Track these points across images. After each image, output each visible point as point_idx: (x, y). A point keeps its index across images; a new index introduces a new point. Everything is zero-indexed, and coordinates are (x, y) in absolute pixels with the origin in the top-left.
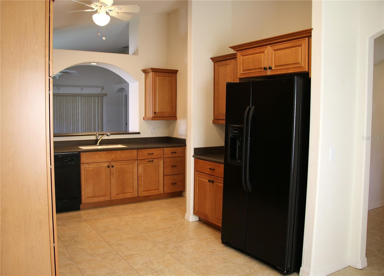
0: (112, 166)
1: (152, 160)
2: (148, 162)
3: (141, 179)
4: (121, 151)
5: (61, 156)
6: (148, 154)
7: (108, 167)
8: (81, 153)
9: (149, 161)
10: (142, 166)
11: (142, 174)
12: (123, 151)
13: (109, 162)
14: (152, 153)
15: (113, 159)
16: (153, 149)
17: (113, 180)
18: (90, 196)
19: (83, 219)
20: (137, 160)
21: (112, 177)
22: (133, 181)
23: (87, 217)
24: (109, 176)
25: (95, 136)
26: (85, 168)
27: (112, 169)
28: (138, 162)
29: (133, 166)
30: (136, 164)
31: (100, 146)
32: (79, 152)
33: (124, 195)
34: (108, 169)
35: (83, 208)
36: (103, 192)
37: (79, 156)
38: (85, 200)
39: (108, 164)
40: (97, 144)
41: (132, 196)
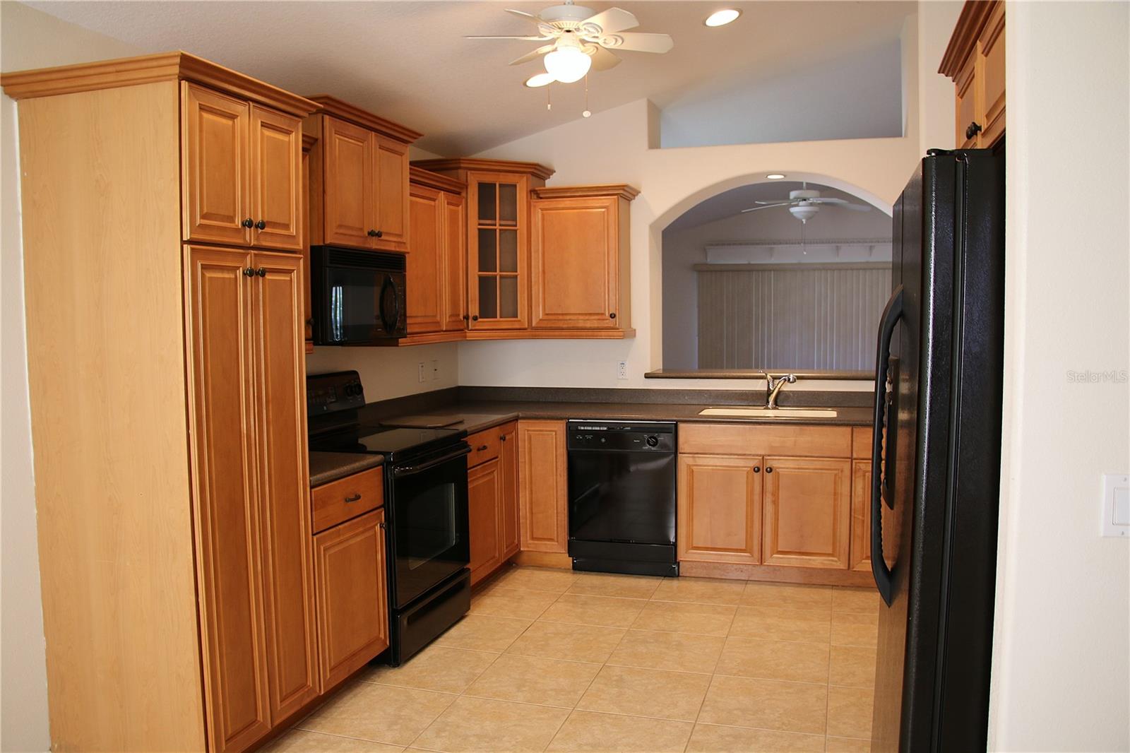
0: (767, 469)
3: (860, 517)
4: (798, 427)
5: (605, 429)
7: (757, 470)
8: (681, 426)
10: (864, 479)
11: (864, 502)
13: (761, 458)
15: (771, 448)
17: (769, 508)
18: (700, 545)
19: (647, 600)
20: (850, 460)
21: (769, 499)
22: (835, 519)
23: (664, 599)
24: (757, 498)
25: (766, 381)
26: (689, 466)
27: (769, 477)
28: (854, 467)
29: (836, 475)
30: (847, 472)
31: (773, 409)
32: (677, 421)
33: (803, 559)
34: (757, 476)
35: (688, 575)
36: (739, 540)
37: (674, 431)
38: (686, 553)
39: (756, 461)
40: (768, 402)
41: (831, 564)
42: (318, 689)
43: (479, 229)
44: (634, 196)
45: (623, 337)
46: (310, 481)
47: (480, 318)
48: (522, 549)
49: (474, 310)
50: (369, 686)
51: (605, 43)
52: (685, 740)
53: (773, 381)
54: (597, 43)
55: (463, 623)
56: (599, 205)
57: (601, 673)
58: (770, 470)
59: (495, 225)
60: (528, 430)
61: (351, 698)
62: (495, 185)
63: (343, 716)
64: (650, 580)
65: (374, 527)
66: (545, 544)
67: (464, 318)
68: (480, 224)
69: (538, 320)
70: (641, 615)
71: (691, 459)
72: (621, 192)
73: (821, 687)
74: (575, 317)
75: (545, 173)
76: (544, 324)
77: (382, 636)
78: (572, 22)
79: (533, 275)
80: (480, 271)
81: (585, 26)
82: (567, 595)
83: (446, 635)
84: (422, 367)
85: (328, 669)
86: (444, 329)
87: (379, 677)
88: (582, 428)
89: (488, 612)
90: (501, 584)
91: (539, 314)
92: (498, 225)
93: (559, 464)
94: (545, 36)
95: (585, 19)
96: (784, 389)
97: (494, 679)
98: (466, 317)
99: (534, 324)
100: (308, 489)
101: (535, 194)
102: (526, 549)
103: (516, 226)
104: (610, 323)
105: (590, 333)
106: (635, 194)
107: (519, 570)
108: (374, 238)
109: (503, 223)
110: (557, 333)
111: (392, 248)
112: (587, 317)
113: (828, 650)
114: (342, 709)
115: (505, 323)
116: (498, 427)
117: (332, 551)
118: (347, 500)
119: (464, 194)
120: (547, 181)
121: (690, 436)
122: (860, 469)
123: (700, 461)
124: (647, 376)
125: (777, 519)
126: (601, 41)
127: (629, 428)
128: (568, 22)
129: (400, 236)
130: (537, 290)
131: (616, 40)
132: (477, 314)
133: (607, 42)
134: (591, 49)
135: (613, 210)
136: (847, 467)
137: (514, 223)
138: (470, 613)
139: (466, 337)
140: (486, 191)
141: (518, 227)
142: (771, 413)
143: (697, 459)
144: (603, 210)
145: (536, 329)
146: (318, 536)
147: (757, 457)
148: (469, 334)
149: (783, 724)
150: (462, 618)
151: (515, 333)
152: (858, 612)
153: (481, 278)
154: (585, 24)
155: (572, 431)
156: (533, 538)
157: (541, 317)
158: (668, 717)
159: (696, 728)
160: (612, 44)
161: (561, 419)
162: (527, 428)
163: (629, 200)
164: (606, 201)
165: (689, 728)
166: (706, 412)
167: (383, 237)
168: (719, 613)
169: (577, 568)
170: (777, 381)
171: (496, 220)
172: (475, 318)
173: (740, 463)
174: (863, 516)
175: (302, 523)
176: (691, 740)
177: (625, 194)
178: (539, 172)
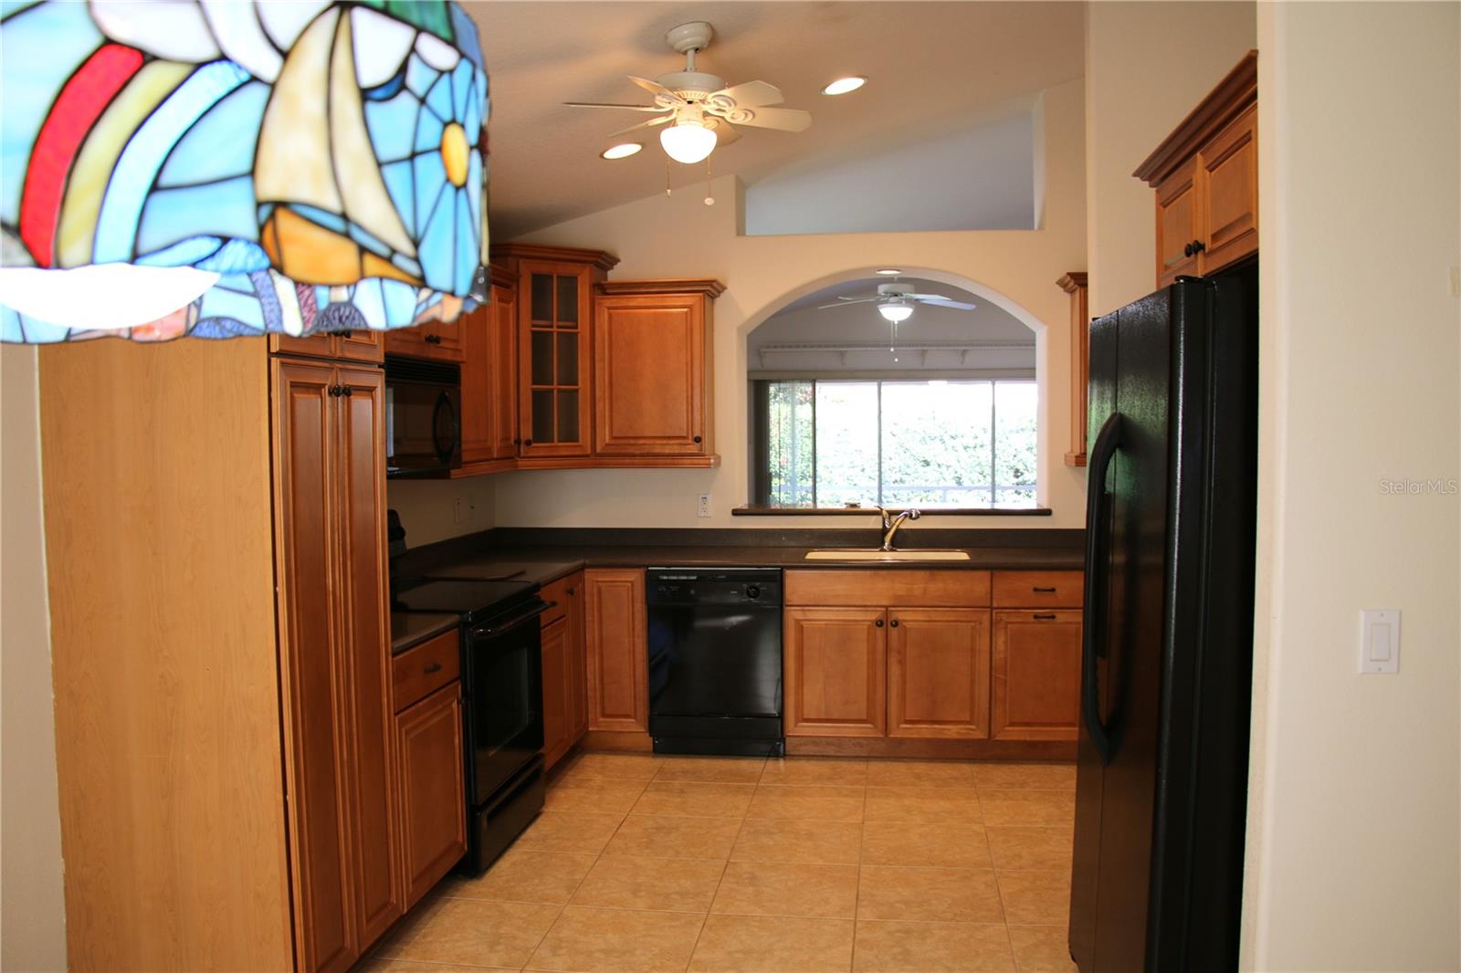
0: (891, 624)
1: (1050, 615)
2: (1033, 620)
3: (1002, 677)
4: (928, 573)
5: (695, 578)
6: (1036, 590)
7: (880, 624)
8: (788, 572)
9: (1036, 617)
10: (1006, 632)
11: (1006, 659)
12: (937, 572)
13: (883, 609)
14: (1049, 587)
15: (897, 597)
16: (1055, 574)
17: (895, 670)
18: (813, 716)
19: (755, 784)
20: (989, 609)
21: (893, 659)
22: (972, 682)
23: (775, 782)
24: (880, 657)
25: (880, 518)
26: (797, 621)
27: (894, 632)
28: (994, 617)
29: (973, 628)
30: (986, 624)
31: (891, 550)
32: (783, 568)
33: (935, 728)
34: (880, 632)
35: (796, 753)
36: (860, 709)
37: (778, 579)
38: (796, 726)
39: (879, 613)
40: (883, 543)
41: (968, 733)
42: (401, 905)
43: (533, 332)
44: (719, 292)
45: (708, 466)
46: (392, 648)
47: (535, 442)
48: (590, 729)
49: (527, 433)
50: (447, 902)
51: (732, 118)
52: (850, 939)
53: (889, 518)
54: (723, 118)
55: (540, 821)
56: (678, 305)
57: (727, 871)
58: (896, 624)
59: (552, 327)
60: (597, 582)
61: (431, 918)
62: (552, 277)
63: (429, 939)
64: (752, 761)
65: (450, 704)
66: (620, 722)
67: (515, 442)
68: (533, 326)
69: (603, 445)
70: (754, 802)
71: (800, 613)
72: (709, 288)
73: (987, 872)
74: (651, 442)
75: (609, 263)
76: (611, 450)
77: (460, 839)
78: (698, 93)
79: (597, 389)
80: (534, 383)
81: (716, 99)
82: (655, 784)
83: (524, 837)
84: (459, 503)
85: (411, 881)
86: (495, 456)
87: (457, 890)
88: (665, 578)
89: (566, 807)
90: (570, 773)
91: (604, 436)
92: (555, 326)
93: (636, 623)
94: (662, 108)
95: (717, 90)
96: (902, 527)
97: (600, 885)
98: (518, 442)
99: (599, 450)
100: (390, 657)
101: (602, 289)
102: (595, 729)
103: (576, 328)
104: (694, 448)
105: (668, 461)
106: (720, 289)
107: (587, 756)
108: (431, 345)
109: (561, 324)
110: (627, 461)
111: (448, 356)
112: (665, 442)
113: (983, 831)
114: (423, 931)
115: (564, 448)
116: (565, 579)
117: (412, 735)
118: (427, 671)
119: (514, 288)
120: (610, 273)
121: (798, 585)
122: (1001, 620)
123: (811, 616)
124: (736, 513)
125: (904, 682)
126: (727, 116)
127: (724, 577)
128: (694, 92)
129: (456, 341)
130: (603, 408)
131: (746, 115)
132: (531, 437)
133: (734, 116)
134: (711, 122)
135: (697, 309)
136: (986, 618)
137: (574, 324)
138: (544, 809)
139: (517, 466)
140: (540, 284)
141: (579, 330)
142: (888, 557)
143: (807, 613)
144: (686, 310)
145: (601, 455)
146: (400, 716)
147: (879, 609)
148: (521, 462)
149: (955, 914)
150: (537, 815)
151: (575, 461)
152: (1007, 788)
153: (535, 392)
154: (714, 97)
155: (652, 581)
156: (604, 715)
157: (607, 441)
158: (822, 915)
159: (859, 925)
160: (740, 119)
161: (639, 567)
162: (595, 579)
163: (713, 297)
164: (689, 299)
165: (850, 926)
166: (812, 556)
167: (442, 344)
168: (846, 796)
169: (658, 751)
170: (894, 518)
171: (552, 319)
172: (528, 443)
173: (860, 616)
174: (1006, 675)
175: (385, 700)
176: (856, 940)
177: (710, 290)
178: (603, 260)
